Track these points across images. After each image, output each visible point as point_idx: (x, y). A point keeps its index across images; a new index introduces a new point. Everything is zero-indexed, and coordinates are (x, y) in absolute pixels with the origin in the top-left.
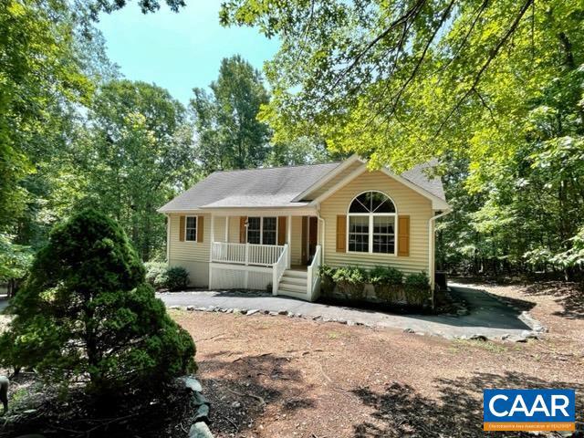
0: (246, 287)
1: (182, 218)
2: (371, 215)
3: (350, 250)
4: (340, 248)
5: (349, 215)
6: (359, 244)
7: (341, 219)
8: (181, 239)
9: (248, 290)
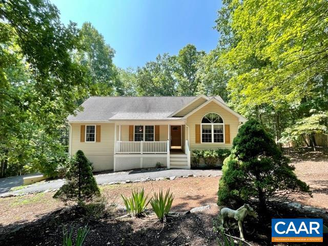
0: (141, 167)
1: (83, 127)
2: (212, 124)
3: (203, 142)
4: (198, 141)
5: (202, 124)
6: (207, 138)
7: (197, 126)
8: (82, 140)
9: (143, 168)
